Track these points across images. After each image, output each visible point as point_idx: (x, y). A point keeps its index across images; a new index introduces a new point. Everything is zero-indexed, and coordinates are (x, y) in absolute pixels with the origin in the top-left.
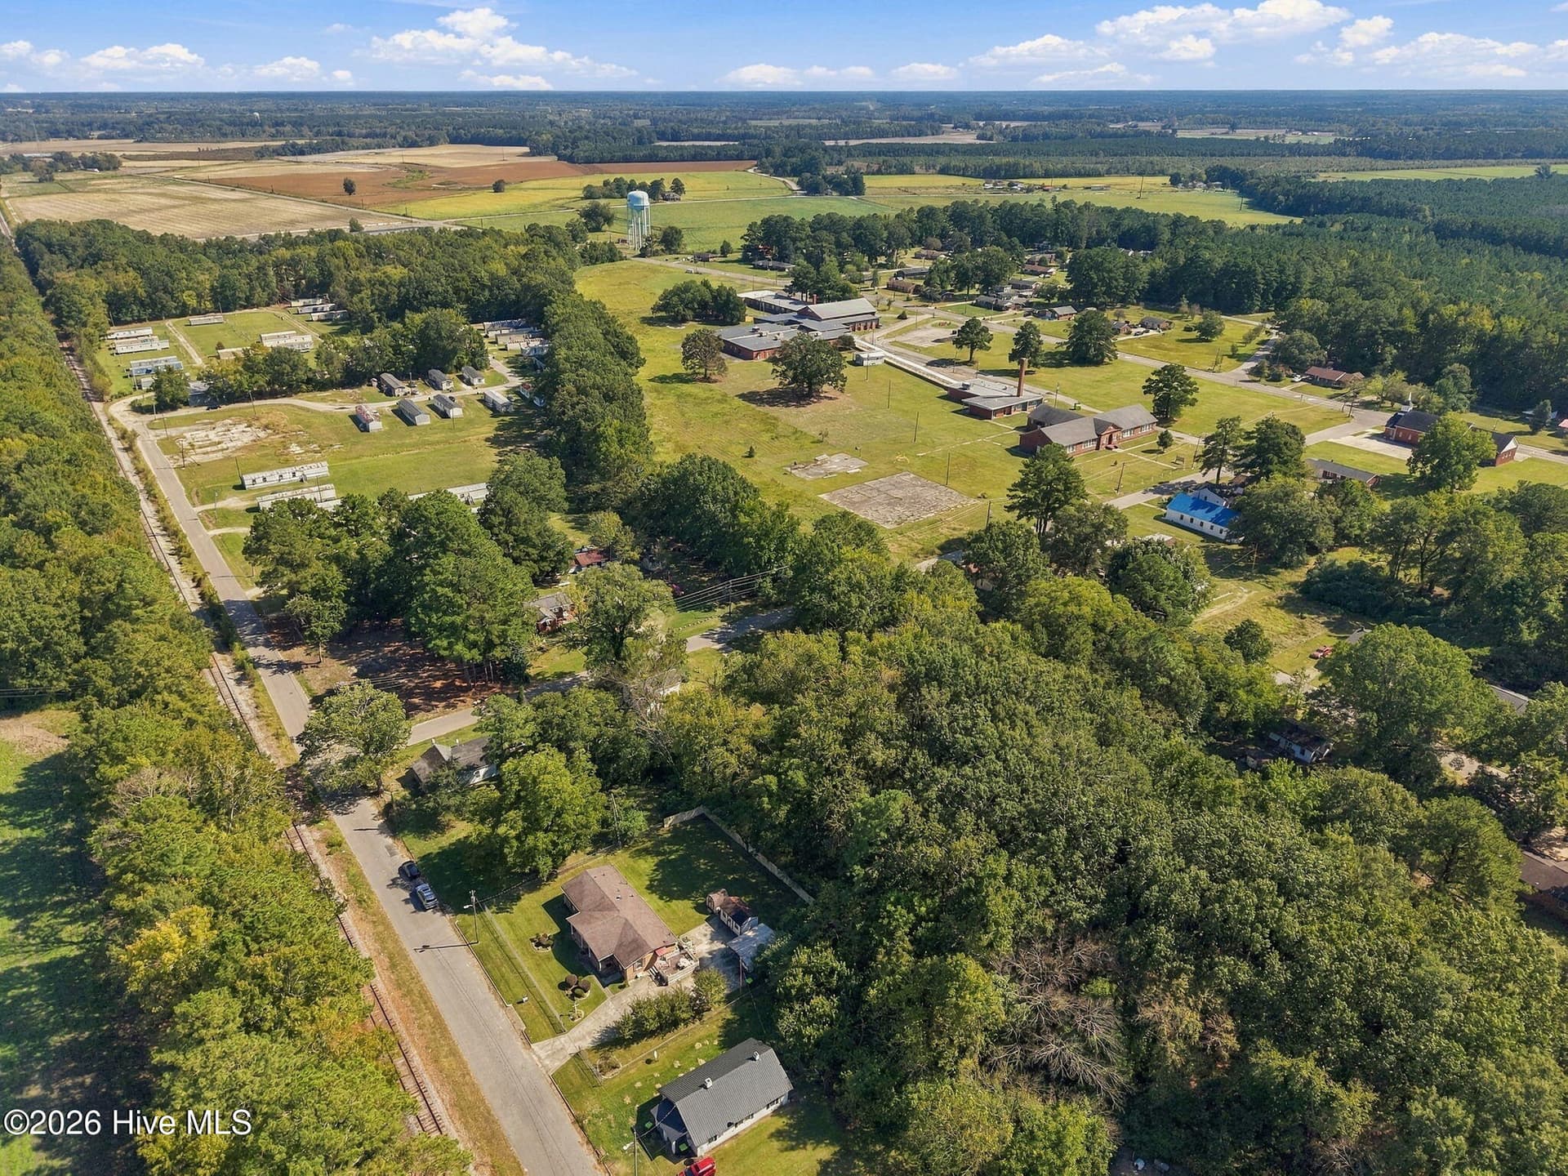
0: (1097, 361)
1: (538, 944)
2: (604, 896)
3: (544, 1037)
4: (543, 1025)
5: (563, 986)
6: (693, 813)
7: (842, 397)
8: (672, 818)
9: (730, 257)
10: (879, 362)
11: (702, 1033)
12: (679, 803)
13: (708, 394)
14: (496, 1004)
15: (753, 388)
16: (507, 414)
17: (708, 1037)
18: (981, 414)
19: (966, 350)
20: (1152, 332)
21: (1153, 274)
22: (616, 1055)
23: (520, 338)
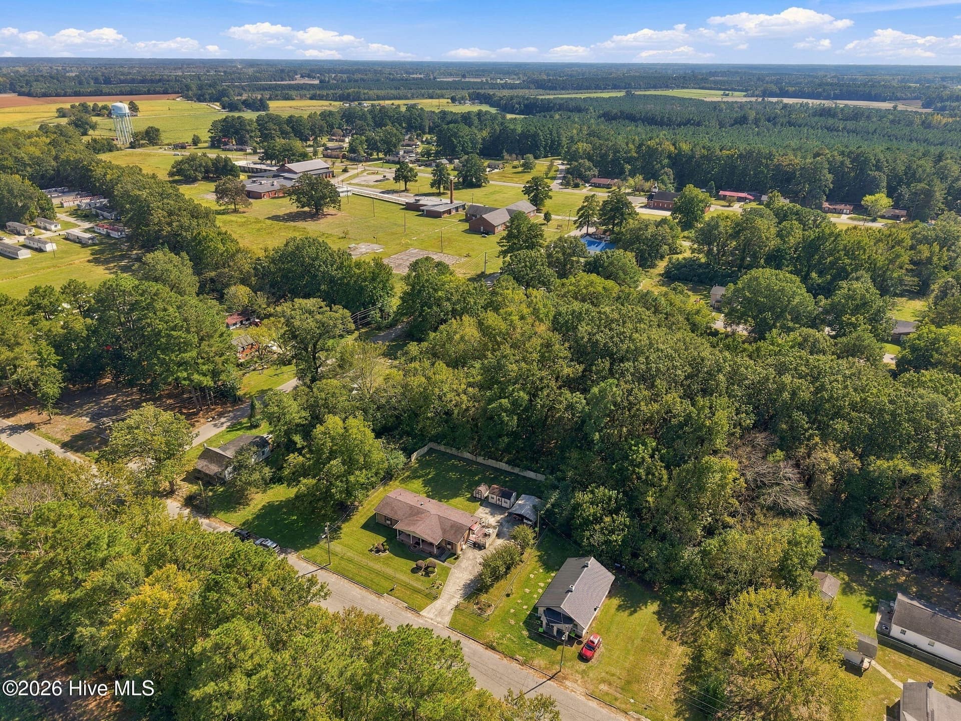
0: (478, 186)
1: (378, 551)
2: (411, 507)
3: (427, 605)
4: (419, 599)
5: (415, 571)
6: (426, 449)
7: (340, 214)
8: (415, 454)
9: (200, 145)
10: (350, 194)
11: (529, 568)
12: (416, 444)
13: (244, 220)
14: (373, 597)
15: (274, 214)
16: (94, 244)
17: (534, 569)
18: (434, 215)
19: (402, 183)
20: (496, 170)
21: (484, 139)
22: (484, 598)
23: (71, 198)
